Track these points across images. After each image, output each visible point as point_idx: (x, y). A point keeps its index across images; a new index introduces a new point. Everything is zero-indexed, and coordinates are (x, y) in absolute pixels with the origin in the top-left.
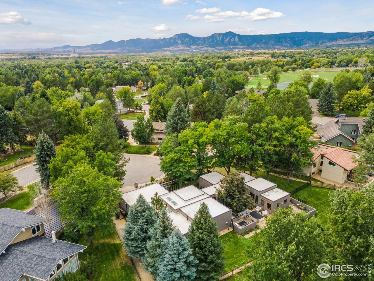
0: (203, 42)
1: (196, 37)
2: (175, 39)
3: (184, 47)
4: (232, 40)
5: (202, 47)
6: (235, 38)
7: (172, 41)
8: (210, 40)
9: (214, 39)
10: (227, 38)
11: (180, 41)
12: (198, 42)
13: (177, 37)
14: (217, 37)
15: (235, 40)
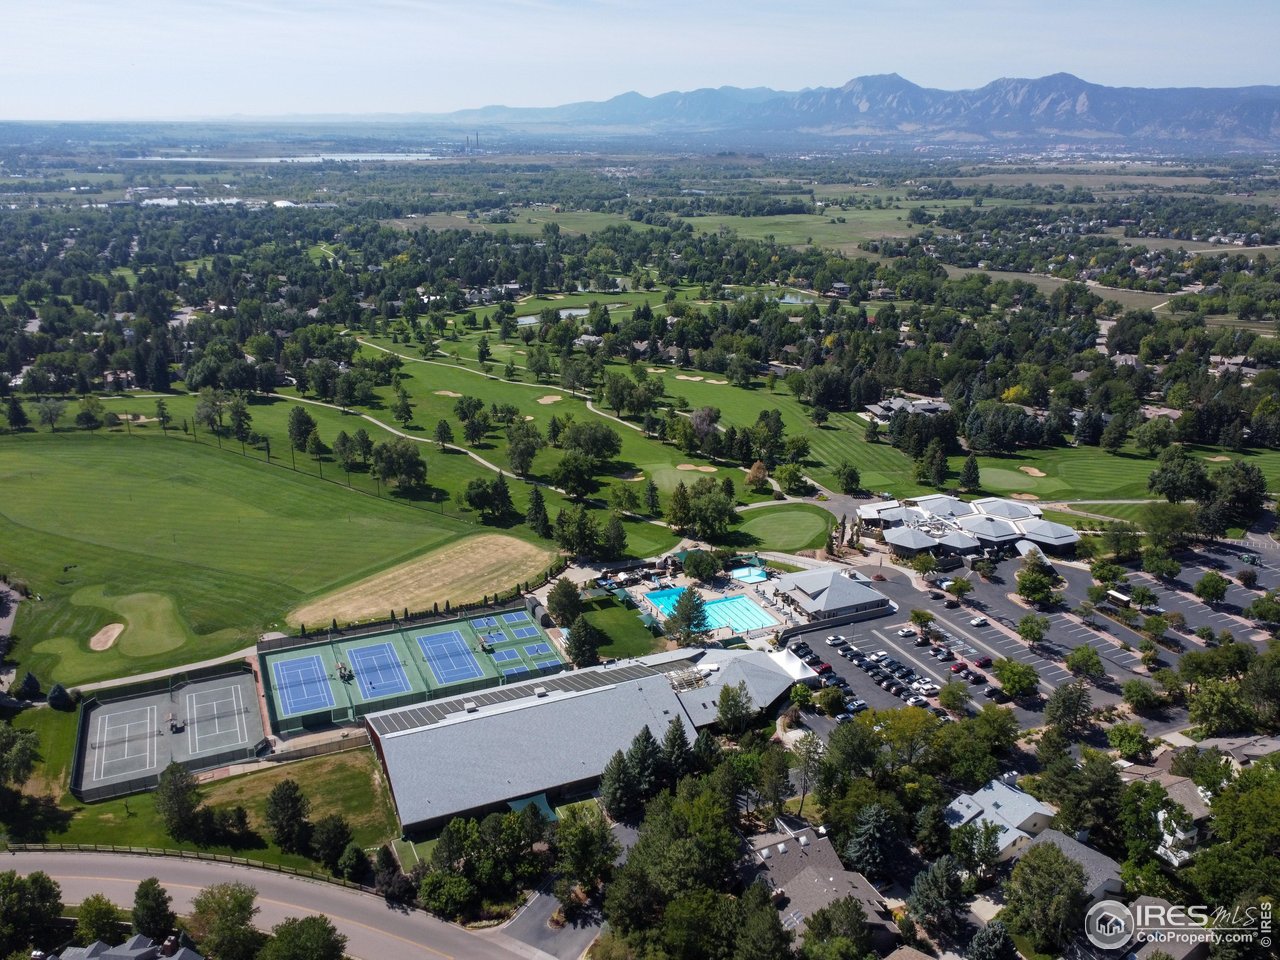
0: (949, 110)
1: (929, 92)
2: (851, 93)
3: (873, 127)
4: (1065, 106)
5: (941, 131)
6: (1075, 101)
7: (838, 101)
8: (978, 104)
9: (994, 102)
10: (1043, 98)
11: (867, 105)
12: (932, 110)
13: (859, 88)
14: (1007, 94)
15: (1074, 106)
